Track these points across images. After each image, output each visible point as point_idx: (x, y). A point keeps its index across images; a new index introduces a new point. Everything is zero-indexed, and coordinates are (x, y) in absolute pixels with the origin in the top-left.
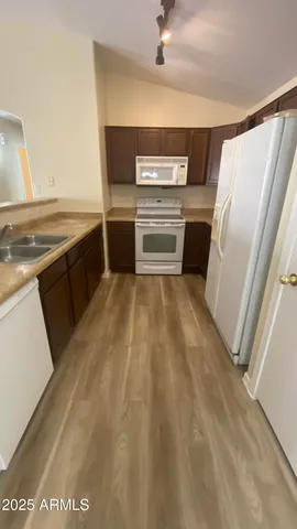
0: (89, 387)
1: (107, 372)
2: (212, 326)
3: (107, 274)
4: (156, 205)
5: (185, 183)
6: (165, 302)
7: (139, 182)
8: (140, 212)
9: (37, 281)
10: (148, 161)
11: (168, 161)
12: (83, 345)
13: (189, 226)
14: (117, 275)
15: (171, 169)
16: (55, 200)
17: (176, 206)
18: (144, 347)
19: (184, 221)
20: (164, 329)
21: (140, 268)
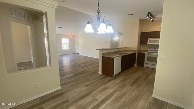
3: (136, 65)
4: (154, 49)
8: (148, 51)
14: (138, 66)
16: (127, 48)
21: (145, 65)
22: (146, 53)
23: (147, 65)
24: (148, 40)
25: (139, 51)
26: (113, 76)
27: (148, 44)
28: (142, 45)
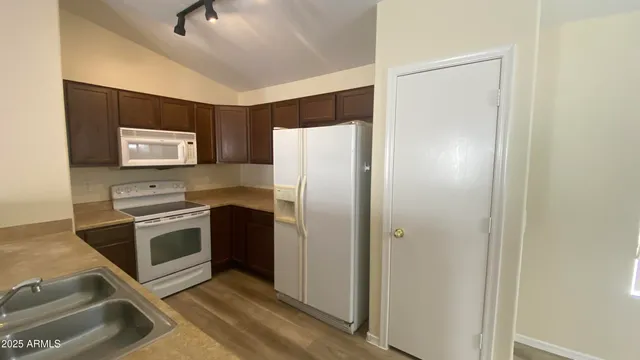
2: (300, 315)
5: (196, 163)
7: (127, 162)
10: (139, 134)
11: (171, 136)
13: (215, 213)
15: (176, 145)
17: (179, 190)
19: (208, 207)
22: (140, 221)
24: (125, 140)
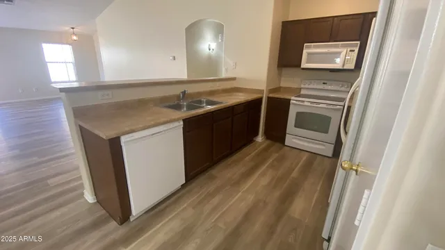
0: (199, 203)
1: (216, 200)
3: (260, 138)
4: (321, 86)
5: (353, 68)
6: (295, 174)
8: (303, 92)
9: (182, 123)
10: (315, 47)
11: (337, 46)
12: (213, 178)
14: (268, 142)
15: (339, 53)
16: (234, 79)
17: (343, 89)
18: (251, 198)
19: (342, 104)
20: (277, 194)
21: (290, 140)
22: (294, 100)
23: (294, 140)
24: (305, 52)
25: (271, 91)
26: (132, 219)
27: (304, 65)
28: (286, 71)
